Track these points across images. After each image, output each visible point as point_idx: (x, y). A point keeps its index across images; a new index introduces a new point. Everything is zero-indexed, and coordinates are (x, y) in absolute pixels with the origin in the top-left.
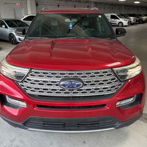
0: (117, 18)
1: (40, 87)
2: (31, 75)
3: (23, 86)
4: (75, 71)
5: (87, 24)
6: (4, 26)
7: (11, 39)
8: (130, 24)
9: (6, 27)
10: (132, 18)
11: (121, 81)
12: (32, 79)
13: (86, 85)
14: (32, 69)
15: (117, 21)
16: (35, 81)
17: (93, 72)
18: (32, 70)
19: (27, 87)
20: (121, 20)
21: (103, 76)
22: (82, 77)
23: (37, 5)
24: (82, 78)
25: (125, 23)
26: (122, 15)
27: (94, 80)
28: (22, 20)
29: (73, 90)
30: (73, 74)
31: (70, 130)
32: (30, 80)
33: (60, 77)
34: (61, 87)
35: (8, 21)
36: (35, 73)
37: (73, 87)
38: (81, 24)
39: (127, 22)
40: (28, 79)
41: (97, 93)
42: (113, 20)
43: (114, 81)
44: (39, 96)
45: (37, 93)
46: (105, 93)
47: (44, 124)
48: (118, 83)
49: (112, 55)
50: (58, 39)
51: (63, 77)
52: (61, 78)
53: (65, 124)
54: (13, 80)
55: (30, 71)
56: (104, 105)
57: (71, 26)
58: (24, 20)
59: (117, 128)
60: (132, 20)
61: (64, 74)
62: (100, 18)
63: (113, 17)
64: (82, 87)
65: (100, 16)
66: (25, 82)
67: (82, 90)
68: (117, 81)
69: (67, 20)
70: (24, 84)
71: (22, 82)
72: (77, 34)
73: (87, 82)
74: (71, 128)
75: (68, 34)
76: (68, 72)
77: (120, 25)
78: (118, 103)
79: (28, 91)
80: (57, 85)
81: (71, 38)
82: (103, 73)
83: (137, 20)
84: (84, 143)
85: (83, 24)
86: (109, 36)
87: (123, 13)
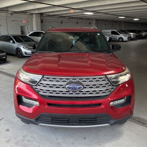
0: (118, 34)
1: (50, 89)
2: (44, 80)
3: (37, 89)
4: (77, 76)
5: (88, 40)
6: (11, 42)
7: (17, 53)
8: (130, 39)
9: (14, 42)
10: (132, 34)
11: (114, 86)
13: (86, 88)
14: (44, 75)
15: (118, 37)
16: (47, 84)
17: (91, 78)
19: (40, 89)
20: (121, 36)
21: (99, 81)
22: (83, 81)
23: (42, 22)
25: (125, 38)
26: (123, 31)
27: (92, 84)
29: (76, 91)
30: (76, 79)
31: (73, 125)
32: (43, 84)
33: (66, 81)
34: (66, 89)
35: (15, 37)
36: (47, 78)
37: (76, 89)
38: (83, 40)
39: (127, 37)
40: (41, 83)
41: (94, 95)
42: (114, 35)
43: (108, 85)
44: (49, 96)
45: (48, 94)
46: (101, 94)
47: (52, 120)
48: (111, 87)
49: (107, 66)
50: (63, 53)
52: (66, 83)
53: (69, 120)
54: (29, 84)
55: (43, 77)
56: (100, 104)
57: (74, 42)
58: (29, 35)
59: (111, 125)
60: (132, 36)
61: (69, 79)
63: (113, 33)
64: (83, 89)
65: (99, 34)
66: (39, 85)
67: (82, 92)
68: (110, 85)
69: (71, 37)
70: (38, 87)
71: (36, 86)
72: (79, 49)
73: (86, 85)
74: (74, 124)
75: (72, 49)
76: (72, 78)
78: (111, 103)
79: (41, 93)
81: (73, 53)
82: (99, 78)
83: (137, 36)
84: (85, 138)
85: (84, 40)
87: (123, 29)
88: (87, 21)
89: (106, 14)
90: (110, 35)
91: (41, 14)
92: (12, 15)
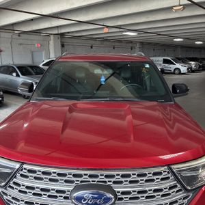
0: (173, 63)
2: (22, 175)
3: (6, 194)
4: (101, 170)
5: (128, 75)
6: (14, 74)
8: (191, 71)
9: (18, 75)
10: (192, 63)
11: (189, 191)
12: (21, 183)
13: (121, 199)
14: (23, 163)
15: (172, 67)
16: (27, 187)
17: (134, 173)
18: (25, 166)
19: (13, 198)
20: (178, 65)
21: (153, 180)
23: (63, 46)
24: (113, 185)
25: (184, 69)
26: (179, 59)
27: (137, 189)
28: (41, 66)
33: (72, 182)
34: (72, 202)
35: (20, 68)
38: (119, 74)
39: (186, 68)
40: (15, 183)
42: (167, 65)
43: (175, 190)
51: (77, 181)
52: (74, 185)
57: (103, 79)
58: (43, 65)
60: (193, 66)
62: (147, 68)
63: (166, 61)
65: (147, 66)
66: (10, 187)
68: (181, 190)
69: (98, 71)
71: (4, 187)
73: (123, 193)
76: (89, 172)
77: (177, 72)
80: (65, 198)
82: (154, 174)
83: (200, 66)
85: (122, 75)
86: (162, 97)
87: (180, 56)
88: (128, 45)
89: (157, 34)
90: (160, 65)
91: (62, 35)
92: (19, 36)
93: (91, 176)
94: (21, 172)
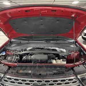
93: (38, 81)
94: (4, 79)
